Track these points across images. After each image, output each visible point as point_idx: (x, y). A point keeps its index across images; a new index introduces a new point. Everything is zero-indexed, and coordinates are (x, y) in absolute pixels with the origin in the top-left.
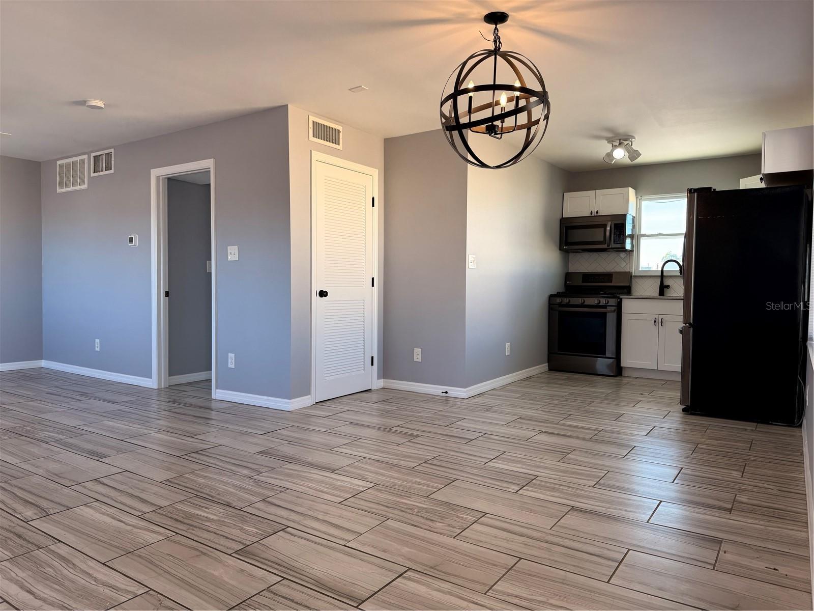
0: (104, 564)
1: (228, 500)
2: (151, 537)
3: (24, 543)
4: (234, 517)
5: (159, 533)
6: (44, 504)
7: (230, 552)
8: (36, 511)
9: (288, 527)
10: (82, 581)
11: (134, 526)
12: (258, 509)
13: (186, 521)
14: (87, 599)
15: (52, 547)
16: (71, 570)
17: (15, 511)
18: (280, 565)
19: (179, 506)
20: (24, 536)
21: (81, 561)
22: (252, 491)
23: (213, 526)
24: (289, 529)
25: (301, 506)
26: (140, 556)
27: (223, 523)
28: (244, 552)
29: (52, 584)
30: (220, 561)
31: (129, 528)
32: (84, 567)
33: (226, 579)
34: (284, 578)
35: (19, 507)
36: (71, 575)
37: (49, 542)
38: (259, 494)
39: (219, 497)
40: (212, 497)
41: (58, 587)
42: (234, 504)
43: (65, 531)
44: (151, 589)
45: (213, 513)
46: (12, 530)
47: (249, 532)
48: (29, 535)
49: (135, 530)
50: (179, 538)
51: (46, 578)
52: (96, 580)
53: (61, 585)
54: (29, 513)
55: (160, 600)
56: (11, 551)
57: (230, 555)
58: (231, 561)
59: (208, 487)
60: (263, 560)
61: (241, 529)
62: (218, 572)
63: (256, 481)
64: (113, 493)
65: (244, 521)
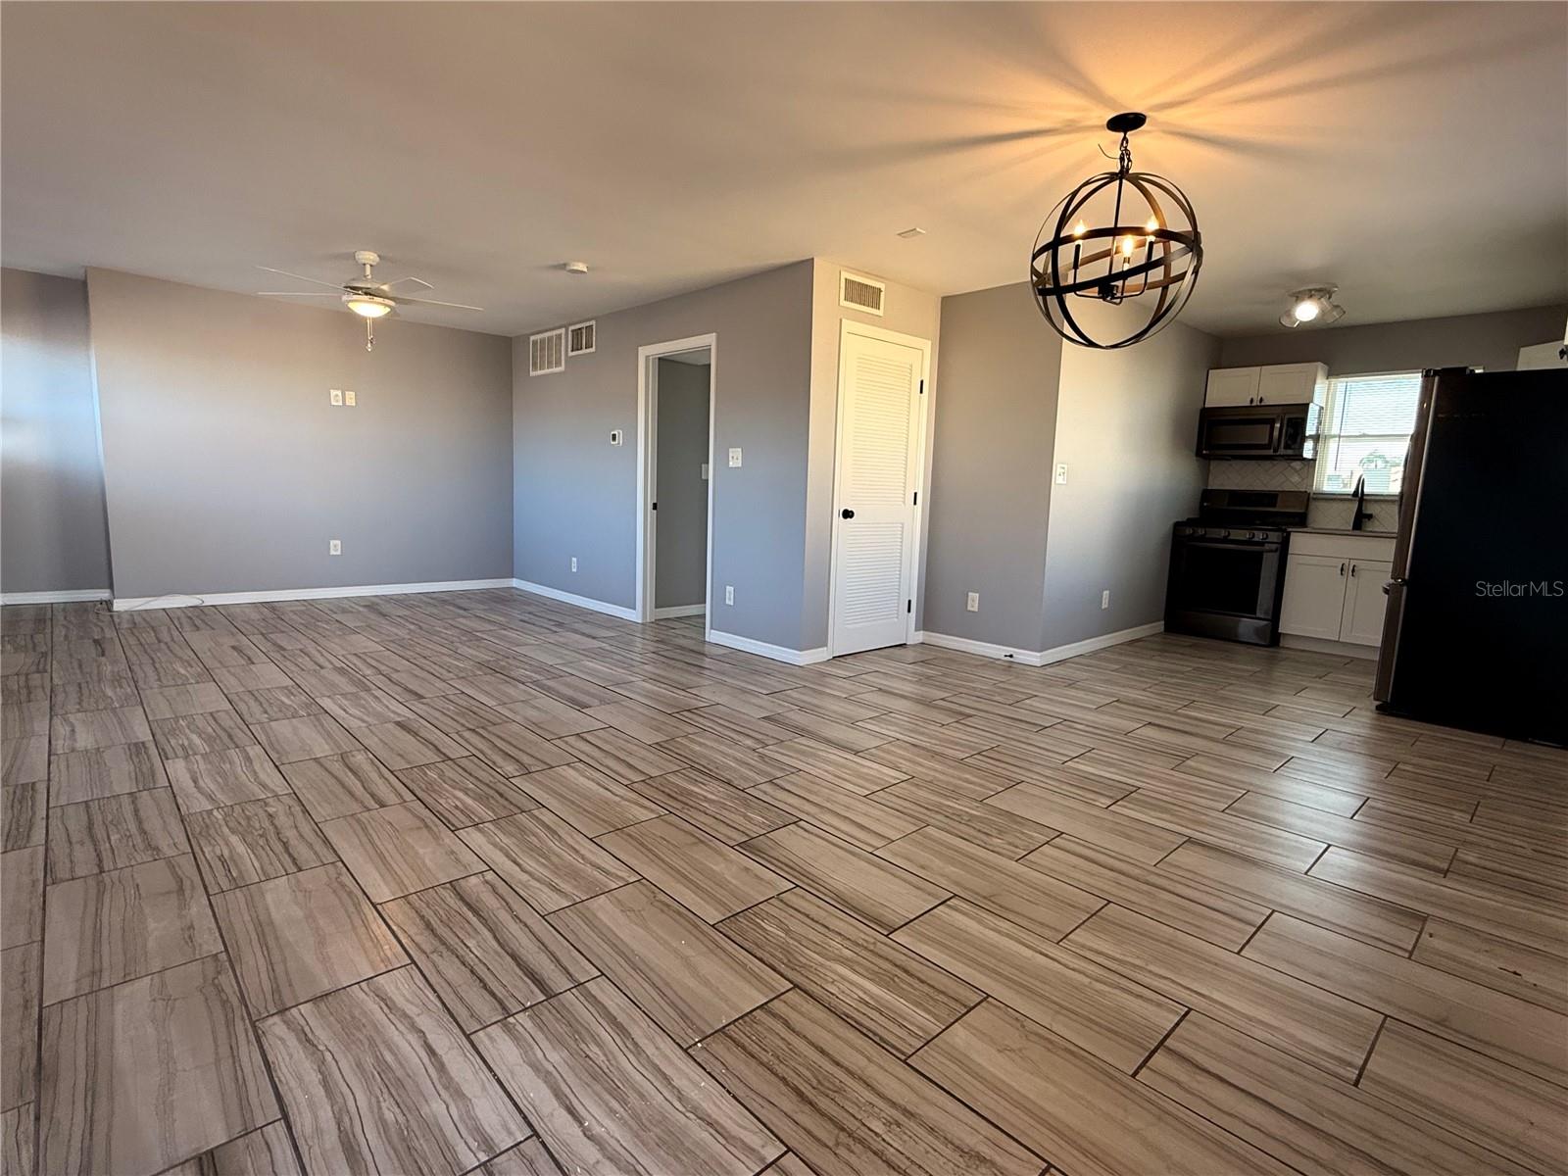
0: (591, 839)
1: (728, 777)
2: (643, 815)
3: (506, 803)
4: (736, 799)
5: (652, 811)
6: (526, 759)
7: (732, 843)
8: (517, 767)
9: (801, 820)
10: (569, 857)
11: (622, 797)
12: (765, 793)
13: (680, 798)
14: (576, 880)
15: (536, 812)
16: (557, 843)
17: (494, 763)
18: (792, 868)
19: (672, 778)
20: (505, 795)
21: (567, 833)
22: (757, 768)
23: (711, 809)
24: (802, 823)
25: (816, 794)
26: (630, 835)
27: (724, 806)
28: (747, 846)
29: (538, 857)
30: (721, 854)
31: (617, 799)
32: (570, 841)
33: (729, 878)
34: (798, 886)
35: (499, 760)
36: (556, 848)
37: (531, 805)
38: (770, 774)
39: (717, 771)
40: (710, 770)
41: (543, 861)
42: (736, 783)
43: (548, 794)
44: (644, 878)
45: (711, 791)
46: (494, 786)
47: (754, 822)
48: (510, 794)
49: (624, 802)
50: (672, 818)
51: (532, 850)
52: (583, 857)
53: (547, 858)
54: (510, 768)
55: (653, 892)
56: (494, 811)
57: (732, 847)
58: (733, 855)
59: (705, 757)
60: (769, 859)
61: (745, 816)
62: (719, 866)
63: (762, 757)
64: (597, 753)
65: (748, 806)
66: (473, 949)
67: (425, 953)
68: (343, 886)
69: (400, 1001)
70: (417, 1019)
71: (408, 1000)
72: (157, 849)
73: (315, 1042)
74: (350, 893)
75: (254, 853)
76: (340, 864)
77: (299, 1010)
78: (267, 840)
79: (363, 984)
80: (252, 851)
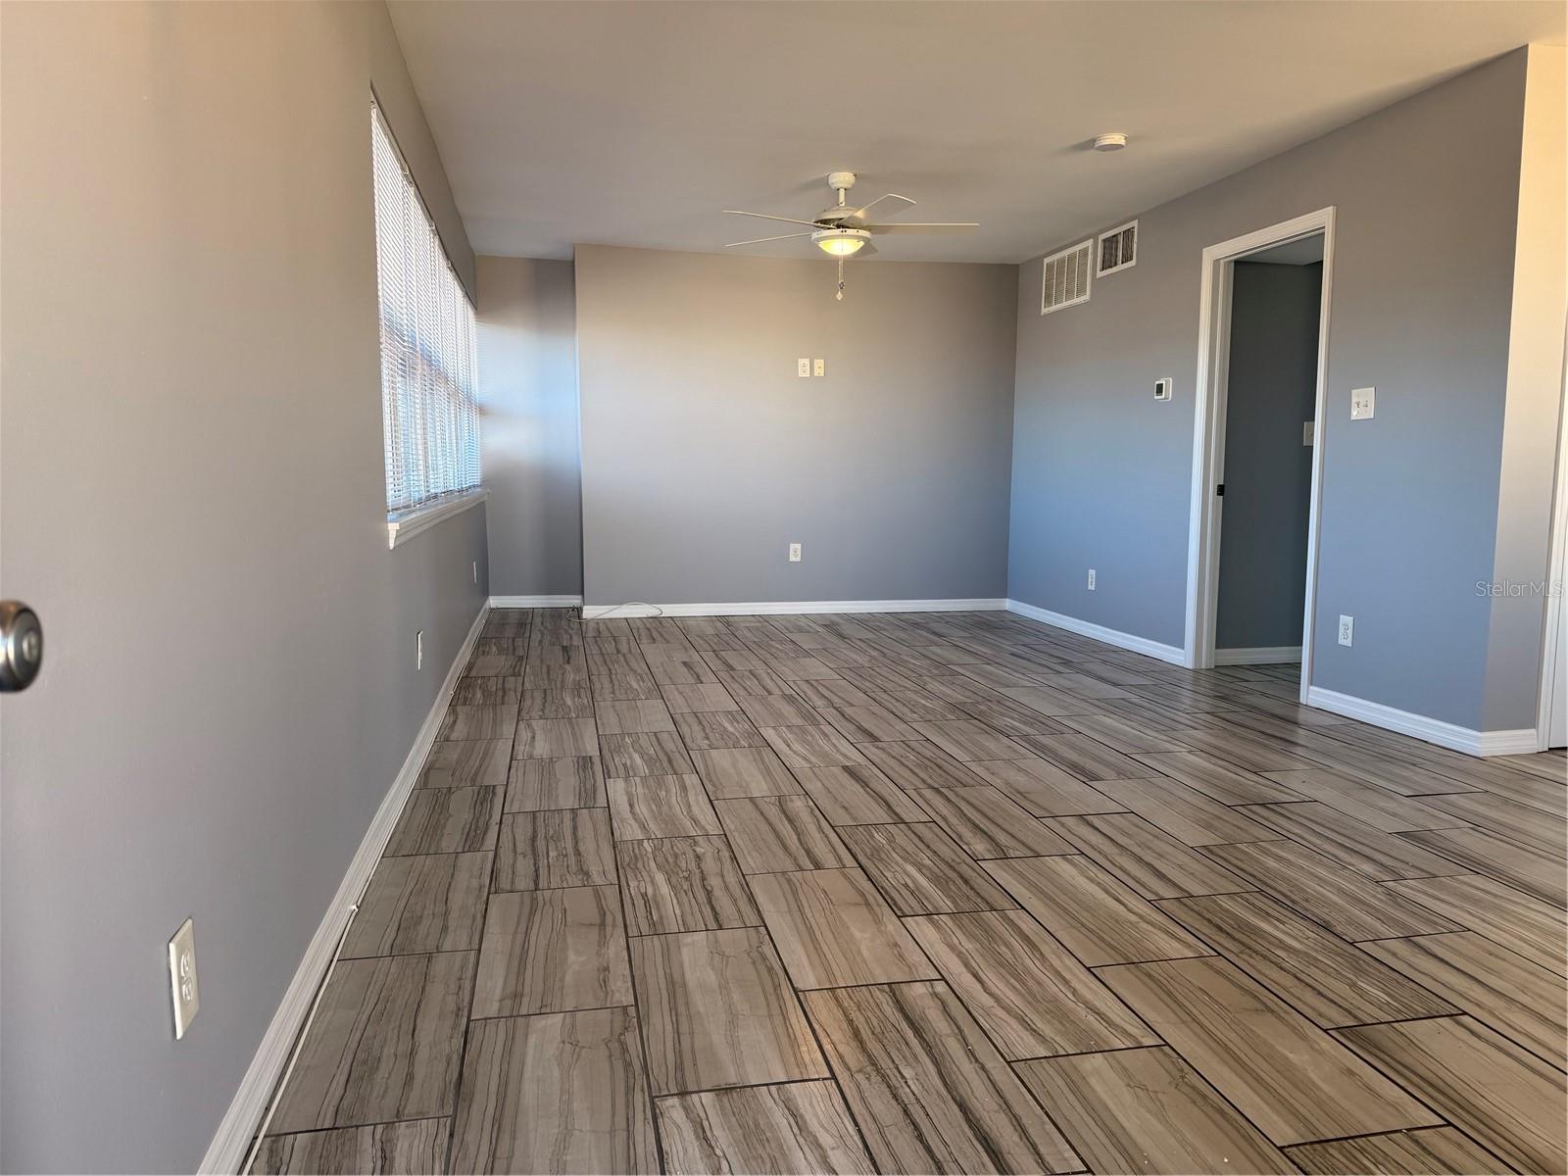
0: (1088, 969)
1: (1328, 918)
2: (1173, 948)
3: (971, 893)
4: (1339, 955)
5: (1189, 946)
6: (1002, 838)
7: (1326, 1025)
8: (989, 847)
9: (1465, 1013)
10: (1054, 988)
11: (1141, 917)
12: (1394, 954)
13: (1238, 935)
14: (1061, 1022)
15: (1011, 914)
16: (1038, 964)
17: (960, 837)
18: (1444, 1094)
19: (1225, 903)
20: (972, 883)
21: (1054, 953)
22: (1383, 914)
23: (1291, 962)
24: (1465, 1019)
25: (1499, 975)
26: (1149, 976)
27: (1314, 962)
28: (1355, 1034)
29: (1008, 976)
30: (1304, 1037)
31: (1133, 918)
32: (1056, 963)
33: (1315, 1078)
34: (1449, 1124)
35: (967, 833)
36: (1036, 970)
37: (1006, 904)
38: (1403, 925)
39: (1305, 904)
40: (1293, 901)
41: (1016, 984)
42: (1339, 929)
43: (1031, 892)
44: (1167, 1044)
45: (1292, 934)
46: (956, 867)
47: (1372, 999)
48: (979, 882)
49: (1143, 924)
50: (1221, 963)
51: (1002, 964)
52: (1074, 992)
53: (1023, 983)
54: (980, 847)
55: (1182, 1070)
56: (954, 902)
57: (1326, 1031)
58: (1326, 1043)
59: (1284, 879)
60: (1400, 1068)
61: (1353, 985)
62: (1299, 1057)
63: (1391, 895)
64: (1107, 847)
65: (1359, 971)
66: (910, 1083)
67: (849, 1069)
68: (764, 958)
69: (813, 1125)
70: (830, 1153)
71: (823, 1126)
72: (587, 874)
73: (713, 1144)
74: (770, 969)
75: (677, 899)
76: (762, 929)
77: (700, 1098)
78: (691, 885)
79: (773, 1088)
80: (675, 895)
